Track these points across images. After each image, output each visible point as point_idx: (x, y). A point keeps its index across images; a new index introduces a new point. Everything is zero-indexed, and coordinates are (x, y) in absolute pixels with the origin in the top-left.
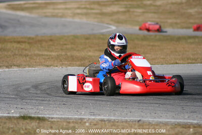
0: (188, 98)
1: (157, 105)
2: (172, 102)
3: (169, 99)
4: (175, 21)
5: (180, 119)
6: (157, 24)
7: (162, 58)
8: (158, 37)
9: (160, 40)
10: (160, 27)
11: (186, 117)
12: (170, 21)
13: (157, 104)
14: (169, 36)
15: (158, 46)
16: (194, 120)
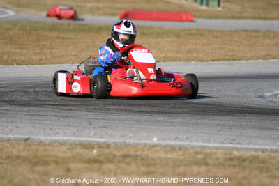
0: (99, 109)
1: (56, 118)
2: (76, 114)
3: (74, 110)
4: (96, 5)
5: (83, 136)
6: (71, 9)
7: (74, 55)
8: (71, 27)
9: (73, 30)
10: (75, 13)
11: (92, 134)
12: (89, 5)
13: (57, 116)
14: (86, 25)
15: (71, 38)
16: (102, 137)
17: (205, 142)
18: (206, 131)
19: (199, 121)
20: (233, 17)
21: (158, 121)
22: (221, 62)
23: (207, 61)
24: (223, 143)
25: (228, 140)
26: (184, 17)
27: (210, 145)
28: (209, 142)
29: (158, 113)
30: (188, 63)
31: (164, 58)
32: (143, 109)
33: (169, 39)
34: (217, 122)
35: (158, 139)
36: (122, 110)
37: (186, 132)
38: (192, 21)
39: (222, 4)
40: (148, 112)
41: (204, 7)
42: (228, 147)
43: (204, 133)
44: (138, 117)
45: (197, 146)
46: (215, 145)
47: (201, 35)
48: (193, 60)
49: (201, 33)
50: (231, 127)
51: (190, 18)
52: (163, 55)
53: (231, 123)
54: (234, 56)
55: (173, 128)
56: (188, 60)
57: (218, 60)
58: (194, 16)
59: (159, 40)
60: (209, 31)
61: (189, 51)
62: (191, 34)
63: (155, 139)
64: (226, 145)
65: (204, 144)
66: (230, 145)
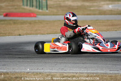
17: (51, 70)
18: (50, 65)
19: (46, 61)
20: (54, 15)
21: (28, 62)
22: (51, 35)
23: (45, 34)
24: (58, 70)
25: (60, 69)
26: (32, 15)
27: (53, 71)
28: (52, 70)
29: (27, 58)
30: (37, 35)
31: (26, 33)
32: (20, 56)
33: (27, 25)
34: (54, 61)
35: (30, 69)
36: (11, 57)
37: (41, 66)
38: (35, 17)
39: (48, 9)
40: (23, 58)
41: (40, 11)
42: (61, 72)
43: (49, 66)
44: (19, 60)
45: (47, 72)
46: (55, 71)
47: (41, 23)
48: (39, 34)
49: (40, 22)
50: (61, 63)
51: (35, 15)
52: (25, 32)
53: (60, 61)
54: (56, 32)
55: (35, 64)
56: (37, 34)
57: (50, 34)
58: (37, 15)
59: (22, 26)
60: (44, 21)
61: (36, 30)
62: (36, 23)
63: (28, 70)
64: (60, 71)
65: (50, 71)
66: (62, 71)
